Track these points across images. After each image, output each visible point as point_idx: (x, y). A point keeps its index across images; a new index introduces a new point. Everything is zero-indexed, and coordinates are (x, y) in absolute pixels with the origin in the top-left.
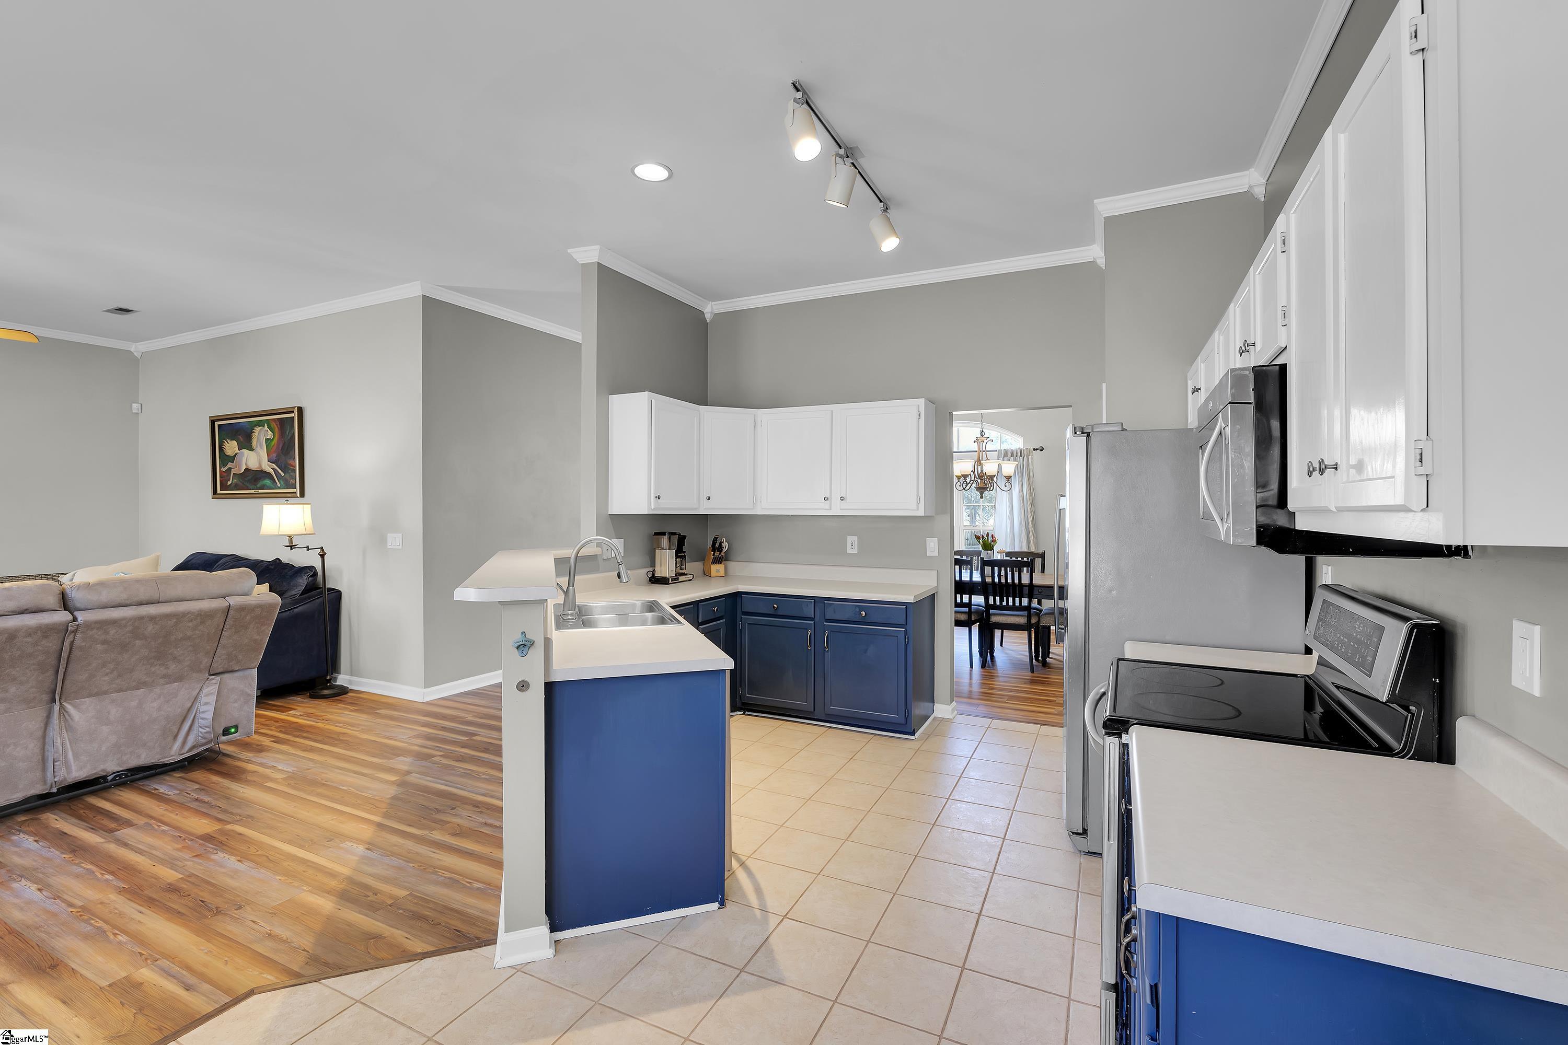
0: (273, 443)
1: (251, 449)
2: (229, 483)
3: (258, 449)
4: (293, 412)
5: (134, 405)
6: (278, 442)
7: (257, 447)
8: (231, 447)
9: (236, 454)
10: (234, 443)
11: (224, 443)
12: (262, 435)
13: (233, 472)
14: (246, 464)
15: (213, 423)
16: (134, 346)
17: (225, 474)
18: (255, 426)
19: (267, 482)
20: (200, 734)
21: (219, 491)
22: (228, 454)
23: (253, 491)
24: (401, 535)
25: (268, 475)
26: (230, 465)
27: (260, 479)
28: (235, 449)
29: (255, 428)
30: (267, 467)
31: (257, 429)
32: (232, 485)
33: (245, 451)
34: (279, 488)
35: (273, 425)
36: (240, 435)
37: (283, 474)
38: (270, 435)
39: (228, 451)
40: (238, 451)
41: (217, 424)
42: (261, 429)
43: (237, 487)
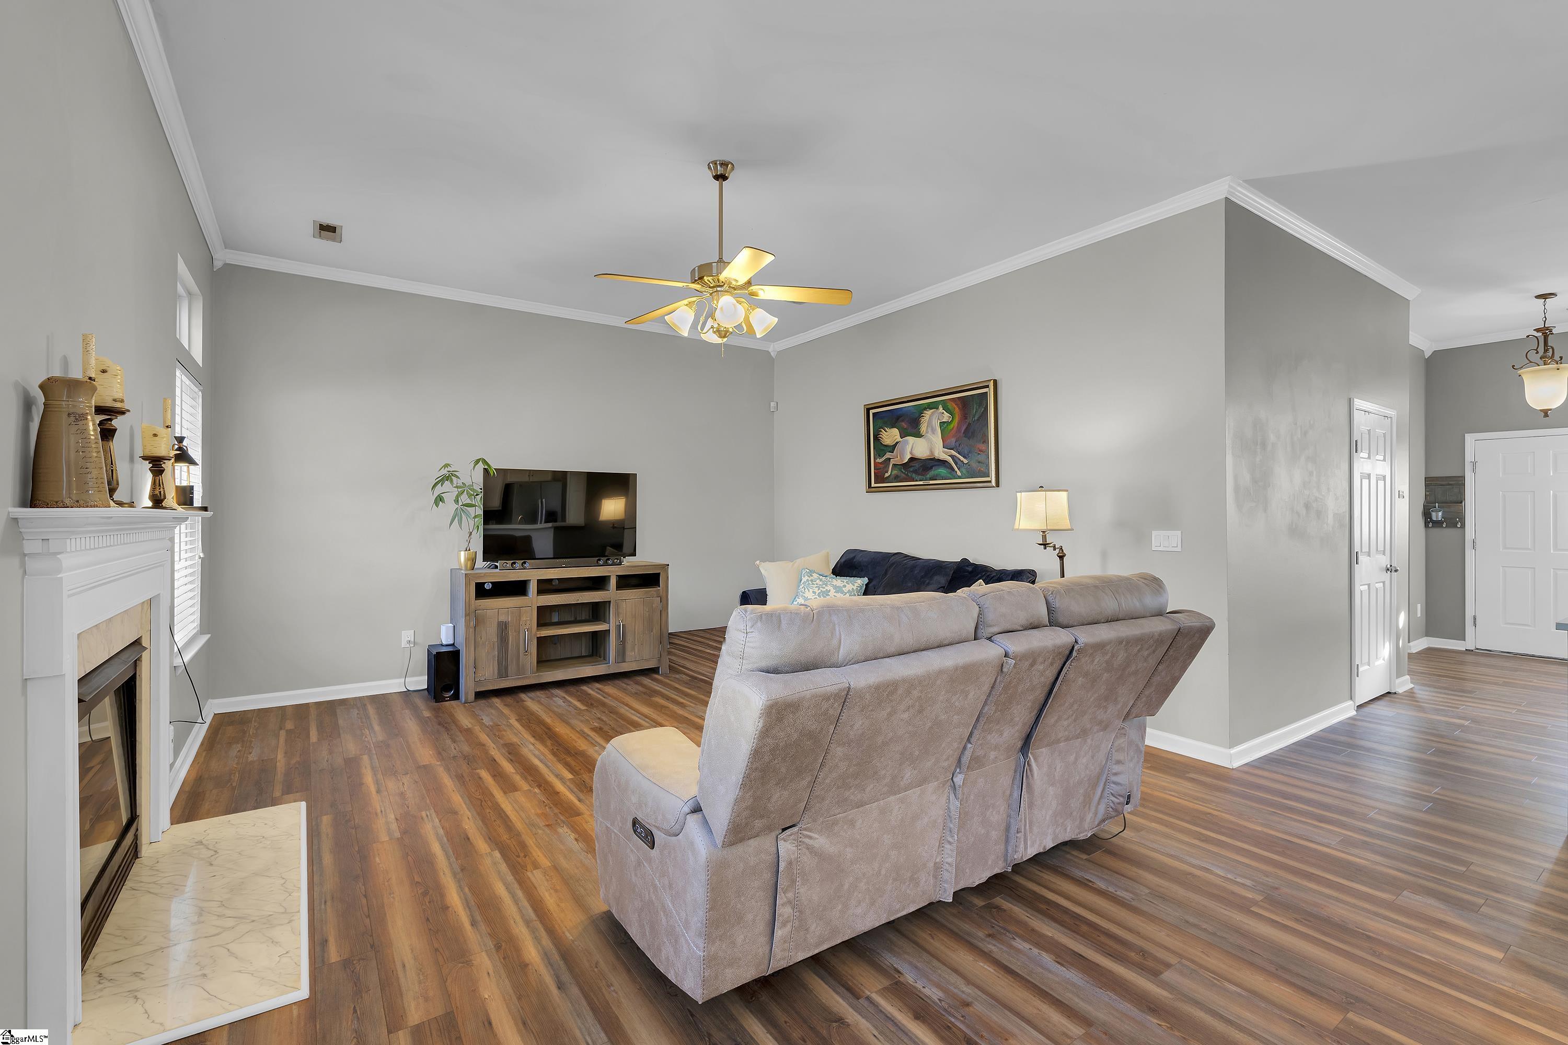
0: (952, 426)
1: (918, 435)
2: (887, 475)
3: (929, 435)
4: (987, 387)
5: (772, 404)
6: (958, 424)
7: (927, 432)
8: (891, 435)
9: (897, 443)
10: (895, 432)
11: (881, 432)
12: (932, 421)
13: (892, 462)
14: (911, 453)
15: (868, 410)
16: (772, 346)
17: (882, 466)
18: (925, 409)
19: (942, 471)
20: (1112, 805)
21: (873, 485)
22: (885, 444)
23: (921, 483)
24: (1180, 532)
25: (943, 463)
26: (888, 455)
27: (931, 468)
28: (896, 437)
29: (925, 412)
30: (941, 453)
31: (928, 413)
32: (891, 477)
33: (911, 439)
34: (960, 477)
35: (951, 405)
36: (903, 421)
37: (965, 461)
38: (946, 417)
39: (886, 440)
40: (899, 439)
41: (872, 412)
42: (932, 413)
43: (897, 479)
